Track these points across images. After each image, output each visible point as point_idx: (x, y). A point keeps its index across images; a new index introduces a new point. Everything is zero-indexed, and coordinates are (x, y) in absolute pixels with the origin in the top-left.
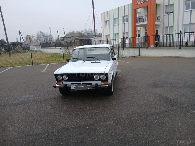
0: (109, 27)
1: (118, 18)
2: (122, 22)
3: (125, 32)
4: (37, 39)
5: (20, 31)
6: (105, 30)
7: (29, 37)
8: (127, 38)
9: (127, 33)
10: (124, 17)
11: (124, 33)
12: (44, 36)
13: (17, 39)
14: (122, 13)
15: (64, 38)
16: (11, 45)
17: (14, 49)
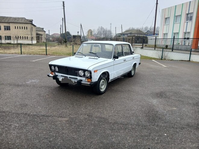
0: (168, 25)
1: (180, 16)
2: (185, 21)
3: (187, 31)
4: (97, 34)
5: (81, 25)
6: (163, 28)
7: (90, 32)
8: (188, 39)
9: (189, 33)
10: (188, 14)
11: (185, 33)
12: (103, 32)
13: (78, 32)
14: (186, 10)
15: (121, 34)
16: (72, 37)
17: (74, 41)
